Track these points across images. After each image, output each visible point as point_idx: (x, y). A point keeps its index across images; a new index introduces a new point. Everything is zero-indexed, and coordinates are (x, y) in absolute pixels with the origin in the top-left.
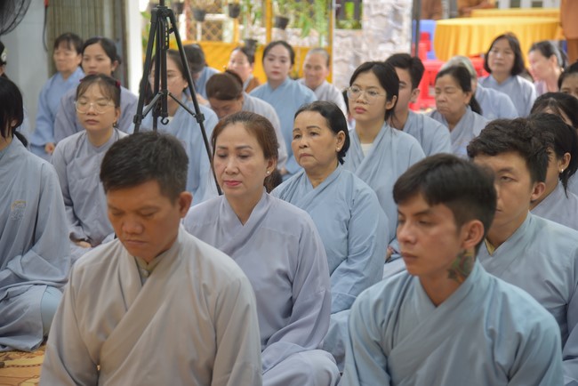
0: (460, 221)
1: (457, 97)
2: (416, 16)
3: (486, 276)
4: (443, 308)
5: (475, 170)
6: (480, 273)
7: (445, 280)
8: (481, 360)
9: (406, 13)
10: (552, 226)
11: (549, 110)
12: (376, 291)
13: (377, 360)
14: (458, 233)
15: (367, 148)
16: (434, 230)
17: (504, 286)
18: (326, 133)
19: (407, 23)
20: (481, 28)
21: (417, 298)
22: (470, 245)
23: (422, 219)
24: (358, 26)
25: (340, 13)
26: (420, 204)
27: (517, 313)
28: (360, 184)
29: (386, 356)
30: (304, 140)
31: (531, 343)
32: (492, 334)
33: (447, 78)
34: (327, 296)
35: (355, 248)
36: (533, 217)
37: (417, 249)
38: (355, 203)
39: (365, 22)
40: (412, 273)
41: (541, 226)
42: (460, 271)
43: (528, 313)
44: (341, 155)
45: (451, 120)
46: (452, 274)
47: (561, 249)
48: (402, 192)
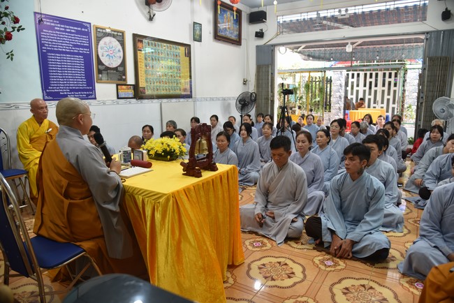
0: (361, 160)
1: (356, 129)
2: (345, 109)
3: (367, 174)
4: (355, 182)
6: (366, 173)
7: (356, 175)
8: (364, 195)
9: (342, 108)
10: (383, 162)
11: (381, 134)
12: (338, 177)
13: (338, 194)
14: (360, 162)
15: (334, 141)
16: (354, 162)
17: (371, 177)
18: (325, 137)
19: (342, 111)
20: (361, 113)
21: (348, 179)
22: (363, 166)
23: (351, 159)
24: (330, 111)
25: (326, 108)
26: (351, 155)
27: (374, 184)
28: (333, 150)
29: (340, 193)
30: (319, 139)
31: (378, 191)
32: (368, 188)
33: (354, 124)
34: (323, 177)
35: (331, 166)
36: (378, 160)
37: (349, 167)
38: (332, 155)
39: (332, 110)
40: (348, 172)
41: (380, 162)
42: (360, 172)
43: (377, 184)
44: (328, 143)
45: (355, 135)
46: (358, 173)
47: (385, 168)
48: (346, 152)
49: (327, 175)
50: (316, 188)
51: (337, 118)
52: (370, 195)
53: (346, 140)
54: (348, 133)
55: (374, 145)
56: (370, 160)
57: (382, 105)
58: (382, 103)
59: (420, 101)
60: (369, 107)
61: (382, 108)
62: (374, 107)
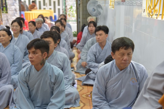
0: (42, 53)
1: (33, 27)
2: (20, 10)
3: (48, 64)
4: (39, 72)
5: (45, 41)
6: (47, 63)
7: (40, 66)
8: (48, 82)
9: (18, 10)
10: (59, 52)
11: (54, 30)
12: (24, 70)
13: (26, 85)
14: (42, 55)
15: (16, 39)
16: (37, 55)
17: (52, 66)
18: (7, 36)
19: (18, 12)
20: (34, 14)
21: (34, 70)
22: (45, 57)
23: (34, 53)
24: (7, 13)
25: (3, 9)
26: (33, 49)
27: (55, 71)
28: (15, 47)
29: (27, 84)
30: (2, 37)
31: (58, 77)
32: (50, 76)
33: (31, 23)
34: (10, 72)
35: (16, 61)
36: (55, 51)
37: (33, 59)
38: (15, 51)
39: (9, 12)
40: (32, 65)
41: (56, 53)
42: (43, 63)
43: (57, 70)
44: (11, 40)
45: (32, 32)
46: (41, 64)
47: (61, 57)
48: (29, 47)
49: (13, 69)
50: (5, 83)
51: (14, 18)
52: (53, 80)
53: (26, 37)
54: (26, 31)
55: (50, 40)
56: (50, 52)
57: (50, 7)
58: (50, 5)
59: (79, 3)
60: (40, 8)
61: (50, 9)
62: (44, 9)
